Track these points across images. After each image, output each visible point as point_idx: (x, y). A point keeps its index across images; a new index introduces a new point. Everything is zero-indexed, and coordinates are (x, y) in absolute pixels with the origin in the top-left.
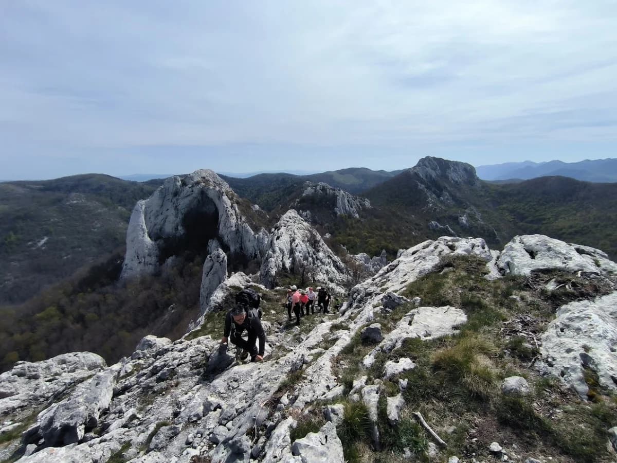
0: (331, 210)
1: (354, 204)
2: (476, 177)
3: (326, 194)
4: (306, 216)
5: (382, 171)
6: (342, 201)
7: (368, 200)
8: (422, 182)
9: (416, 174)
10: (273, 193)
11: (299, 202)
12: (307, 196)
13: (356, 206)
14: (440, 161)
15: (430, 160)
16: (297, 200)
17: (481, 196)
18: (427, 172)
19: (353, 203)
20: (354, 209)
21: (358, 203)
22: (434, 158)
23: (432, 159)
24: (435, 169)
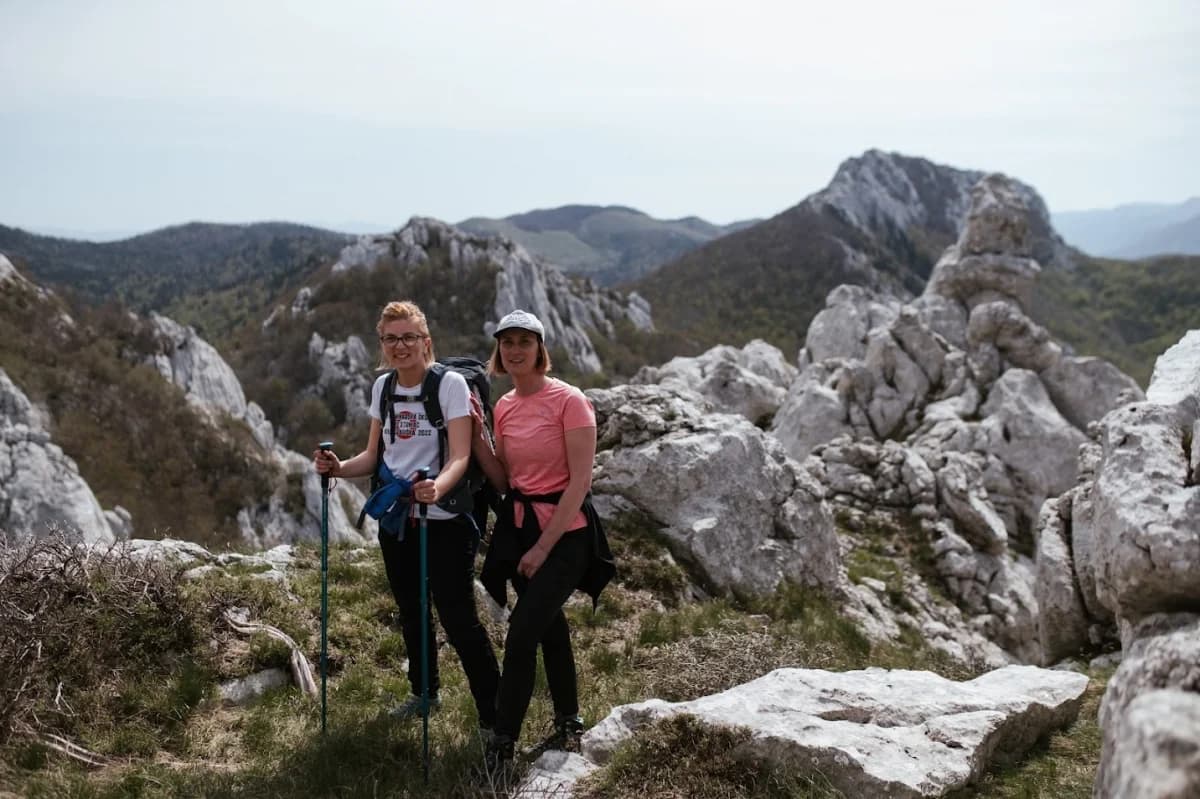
0: (464, 333)
1: (579, 313)
2: (1052, 236)
3: (448, 263)
4: (345, 364)
5: (691, 222)
6: (520, 289)
7: (640, 300)
8: (858, 244)
9: (833, 212)
10: (225, 295)
11: (313, 303)
12: (356, 271)
13: (589, 322)
14: (917, 168)
15: (880, 162)
16: (306, 291)
17: (1081, 303)
18: (874, 205)
19: (572, 308)
20: (579, 332)
21: (599, 313)
22: (897, 159)
23: (890, 159)
24: (902, 197)
